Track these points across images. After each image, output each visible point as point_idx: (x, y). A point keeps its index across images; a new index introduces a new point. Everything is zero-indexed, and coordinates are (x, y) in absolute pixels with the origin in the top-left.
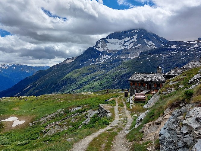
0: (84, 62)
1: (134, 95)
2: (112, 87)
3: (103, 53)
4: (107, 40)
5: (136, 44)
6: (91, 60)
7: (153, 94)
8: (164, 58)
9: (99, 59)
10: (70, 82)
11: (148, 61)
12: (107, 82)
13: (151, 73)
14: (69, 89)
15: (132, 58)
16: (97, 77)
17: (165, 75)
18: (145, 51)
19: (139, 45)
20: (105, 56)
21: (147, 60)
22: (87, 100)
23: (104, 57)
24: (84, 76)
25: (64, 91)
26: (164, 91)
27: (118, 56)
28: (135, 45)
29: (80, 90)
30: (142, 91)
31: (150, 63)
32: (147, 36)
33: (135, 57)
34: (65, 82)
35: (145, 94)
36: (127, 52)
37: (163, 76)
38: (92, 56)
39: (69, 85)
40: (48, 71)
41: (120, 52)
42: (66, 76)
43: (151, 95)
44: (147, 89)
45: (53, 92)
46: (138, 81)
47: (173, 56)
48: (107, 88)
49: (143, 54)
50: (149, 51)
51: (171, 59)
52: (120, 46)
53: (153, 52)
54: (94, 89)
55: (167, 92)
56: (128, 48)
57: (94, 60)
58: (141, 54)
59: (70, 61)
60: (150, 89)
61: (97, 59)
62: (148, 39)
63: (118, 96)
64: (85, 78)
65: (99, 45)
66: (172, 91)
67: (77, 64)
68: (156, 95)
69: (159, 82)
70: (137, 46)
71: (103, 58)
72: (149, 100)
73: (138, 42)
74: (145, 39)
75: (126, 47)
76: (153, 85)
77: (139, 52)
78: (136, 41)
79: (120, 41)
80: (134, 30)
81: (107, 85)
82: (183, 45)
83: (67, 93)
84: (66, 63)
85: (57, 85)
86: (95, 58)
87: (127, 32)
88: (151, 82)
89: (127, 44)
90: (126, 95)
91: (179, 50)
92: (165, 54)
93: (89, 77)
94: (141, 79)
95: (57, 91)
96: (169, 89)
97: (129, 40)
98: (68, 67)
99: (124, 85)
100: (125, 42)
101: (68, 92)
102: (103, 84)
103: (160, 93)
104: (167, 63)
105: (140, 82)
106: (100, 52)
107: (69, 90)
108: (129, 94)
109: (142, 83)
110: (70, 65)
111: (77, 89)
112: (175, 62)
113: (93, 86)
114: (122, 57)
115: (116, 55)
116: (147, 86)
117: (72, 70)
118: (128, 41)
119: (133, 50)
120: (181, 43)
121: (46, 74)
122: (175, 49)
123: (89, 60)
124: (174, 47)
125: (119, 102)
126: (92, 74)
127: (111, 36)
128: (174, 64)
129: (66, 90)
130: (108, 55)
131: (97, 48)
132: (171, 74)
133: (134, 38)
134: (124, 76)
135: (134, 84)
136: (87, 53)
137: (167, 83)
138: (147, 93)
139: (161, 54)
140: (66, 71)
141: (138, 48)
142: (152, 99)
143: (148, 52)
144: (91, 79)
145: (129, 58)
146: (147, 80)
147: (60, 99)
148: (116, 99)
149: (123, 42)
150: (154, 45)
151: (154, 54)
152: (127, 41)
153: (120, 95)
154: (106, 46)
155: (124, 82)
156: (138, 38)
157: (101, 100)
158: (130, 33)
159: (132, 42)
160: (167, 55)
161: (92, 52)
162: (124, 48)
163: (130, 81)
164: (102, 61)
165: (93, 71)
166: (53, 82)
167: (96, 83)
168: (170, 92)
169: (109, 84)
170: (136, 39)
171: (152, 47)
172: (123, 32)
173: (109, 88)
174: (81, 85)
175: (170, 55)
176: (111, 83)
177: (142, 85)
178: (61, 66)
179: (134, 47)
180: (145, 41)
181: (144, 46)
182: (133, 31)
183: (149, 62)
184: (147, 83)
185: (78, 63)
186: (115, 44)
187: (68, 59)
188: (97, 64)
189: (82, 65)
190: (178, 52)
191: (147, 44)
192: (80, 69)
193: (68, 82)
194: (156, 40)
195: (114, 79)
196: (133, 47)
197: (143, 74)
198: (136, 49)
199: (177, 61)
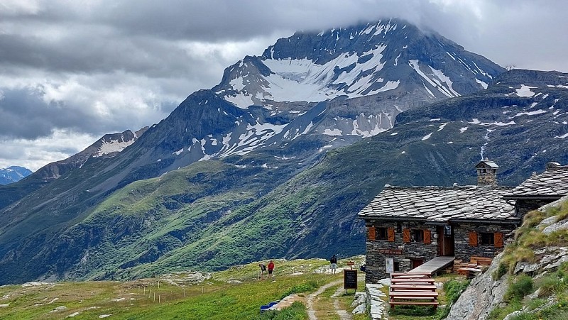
0: (173, 149)
1: (386, 282)
2: (287, 250)
3: (248, 115)
4: (267, 63)
5: (380, 80)
6: (203, 142)
7: (471, 275)
8: (491, 135)
9: (235, 140)
10: (116, 231)
11: (427, 147)
12: (269, 231)
13: (455, 188)
14: (112, 261)
15: (366, 134)
16: (226, 209)
17: (515, 196)
18: (417, 106)
19: (392, 85)
20: (259, 128)
21: (422, 143)
22: (184, 307)
23: (254, 130)
24: (172, 207)
25: (87, 272)
26: (524, 260)
27: (311, 125)
28: (376, 86)
29: (155, 264)
30: (416, 263)
31: (436, 157)
32: (424, 52)
33: (377, 131)
34: (96, 231)
35: (433, 275)
36: (344, 110)
37: (507, 198)
38: (205, 124)
39: (108, 244)
40: (24, 188)
41: (316, 113)
42: (100, 209)
43: (460, 280)
44: (440, 254)
45: (43, 273)
46: (399, 222)
47: (522, 129)
48: (270, 257)
49: (409, 120)
50: (433, 107)
51: (516, 141)
52: (319, 87)
53: (447, 111)
54: (214, 261)
55: (538, 262)
56: (351, 96)
57: (214, 143)
58: (400, 118)
59: (116, 147)
60: (452, 255)
61: (226, 140)
62: (426, 61)
63: (313, 286)
64: (176, 215)
65: (237, 83)
66: (563, 259)
67: (143, 160)
68: (486, 278)
69: (488, 224)
70: (383, 89)
71: (251, 133)
72: (455, 301)
73: (388, 73)
74: (414, 63)
75: (341, 93)
76: (462, 238)
77: (392, 113)
78: (378, 69)
79: (317, 69)
80: (372, 24)
81: (268, 242)
82: (560, 86)
83: (103, 279)
84: (101, 155)
85: (60, 247)
86: (219, 132)
87: (343, 33)
88: (454, 223)
89: (344, 78)
90: (350, 280)
91: (544, 104)
92: (494, 119)
93: (195, 210)
94: (410, 212)
95: (60, 273)
96: (548, 253)
97: (353, 66)
98: (106, 170)
99: (334, 241)
100: (338, 71)
101: (107, 276)
102: (253, 239)
103: (503, 271)
104: (503, 152)
105: (409, 225)
106: (239, 112)
107: (109, 267)
108: (361, 277)
109: (417, 228)
110: (116, 164)
111: (142, 260)
112: (531, 150)
113: (210, 248)
114: (328, 132)
115: (302, 123)
116: (438, 240)
117: (121, 185)
118: (348, 69)
119: (371, 104)
120: (552, 77)
121: (15, 200)
122: (530, 101)
123: (195, 140)
124: (524, 92)
125: (321, 313)
126: (207, 200)
127: (282, 50)
128: (526, 158)
129: (99, 265)
130: (273, 121)
131: (227, 93)
132: (541, 191)
133: (372, 55)
134: (335, 207)
135: (382, 234)
136: (188, 117)
137: (533, 225)
138: (439, 273)
139: (476, 121)
140: (97, 188)
141: (390, 96)
142: (466, 296)
143: (429, 111)
144: (201, 219)
145: (354, 133)
146: (439, 218)
147: (64, 303)
148: (310, 300)
149: (331, 74)
150: (450, 83)
151: (453, 118)
152: (343, 69)
153: (323, 283)
154: (264, 88)
155: (335, 231)
156: (387, 56)
157: (244, 307)
158: (356, 38)
159: (363, 74)
160: (501, 124)
161: (207, 112)
162: (334, 94)
163: (368, 221)
164: (248, 146)
165: (210, 186)
166: (43, 236)
167: (224, 235)
168: (551, 263)
169: (276, 239)
170: (382, 61)
171: (444, 91)
172: (328, 34)
173: (275, 253)
174: (162, 246)
175: (513, 123)
176: (286, 233)
177: (418, 235)
178: (78, 165)
179: (372, 93)
180: (416, 68)
181: (411, 89)
182: (368, 31)
183: (433, 150)
184: (439, 227)
185: (149, 153)
186: (296, 78)
187: (108, 138)
188: (228, 160)
189: (166, 164)
190: (540, 112)
191: (422, 82)
192: (159, 179)
193: (108, 233)
194: (456, 63)
195: (294, 217)
196: (368, 90)
197: (419, 192)
198: (379, 98)
199: (540, 147)
